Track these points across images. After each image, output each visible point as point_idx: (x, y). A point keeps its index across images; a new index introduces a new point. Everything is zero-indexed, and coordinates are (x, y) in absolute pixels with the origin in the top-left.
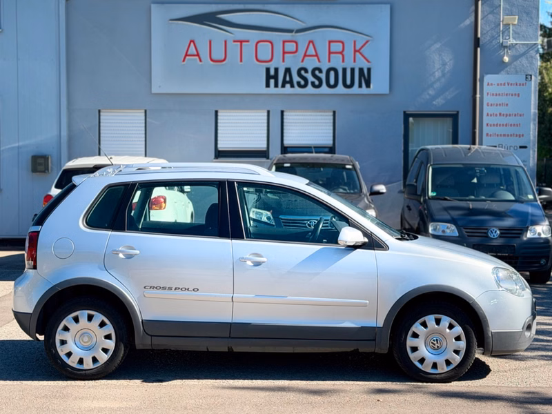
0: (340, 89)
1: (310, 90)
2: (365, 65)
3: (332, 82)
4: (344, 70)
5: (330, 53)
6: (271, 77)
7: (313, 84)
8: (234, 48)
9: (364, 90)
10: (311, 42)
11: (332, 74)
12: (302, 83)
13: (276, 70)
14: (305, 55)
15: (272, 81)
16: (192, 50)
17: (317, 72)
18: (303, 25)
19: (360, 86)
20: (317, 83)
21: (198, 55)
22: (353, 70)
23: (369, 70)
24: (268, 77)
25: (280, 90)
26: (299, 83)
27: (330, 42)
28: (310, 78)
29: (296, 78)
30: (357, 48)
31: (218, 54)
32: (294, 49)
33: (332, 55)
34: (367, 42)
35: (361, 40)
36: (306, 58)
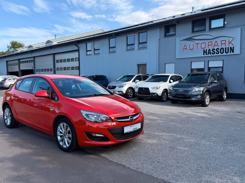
0: (225, 54)
1: (216, 54)
2: (232, 46)
3: (222, 52)
4: (226, 48)
5: (222, 44)
6: (205, 52)
7: (216, 53)
8: (195, 46)
9: (232, 53)
10: (216, 41)
11: (222, 50)
12: (213, 53)
13: (206, 50)
14: (214, 45)
15: (205, 53)
16: (185, 48)
17: (218, 50)
18: (214, 37)
19: (230, 52)
20: (217, 52)
21: (186, 48)
22: (228, 48)
23: (233, 47)
24: (204, 52)
25: (207, 55)
26: (212, 53)
27: (222, 41)
28: (216, 51)
29: (212, 52)
30: (230, 42)
31: (191, 48)
32: (211, 44)
33: (222, 45)
34: (233, 39)
35: (231, 39)
36: (215, 46)
